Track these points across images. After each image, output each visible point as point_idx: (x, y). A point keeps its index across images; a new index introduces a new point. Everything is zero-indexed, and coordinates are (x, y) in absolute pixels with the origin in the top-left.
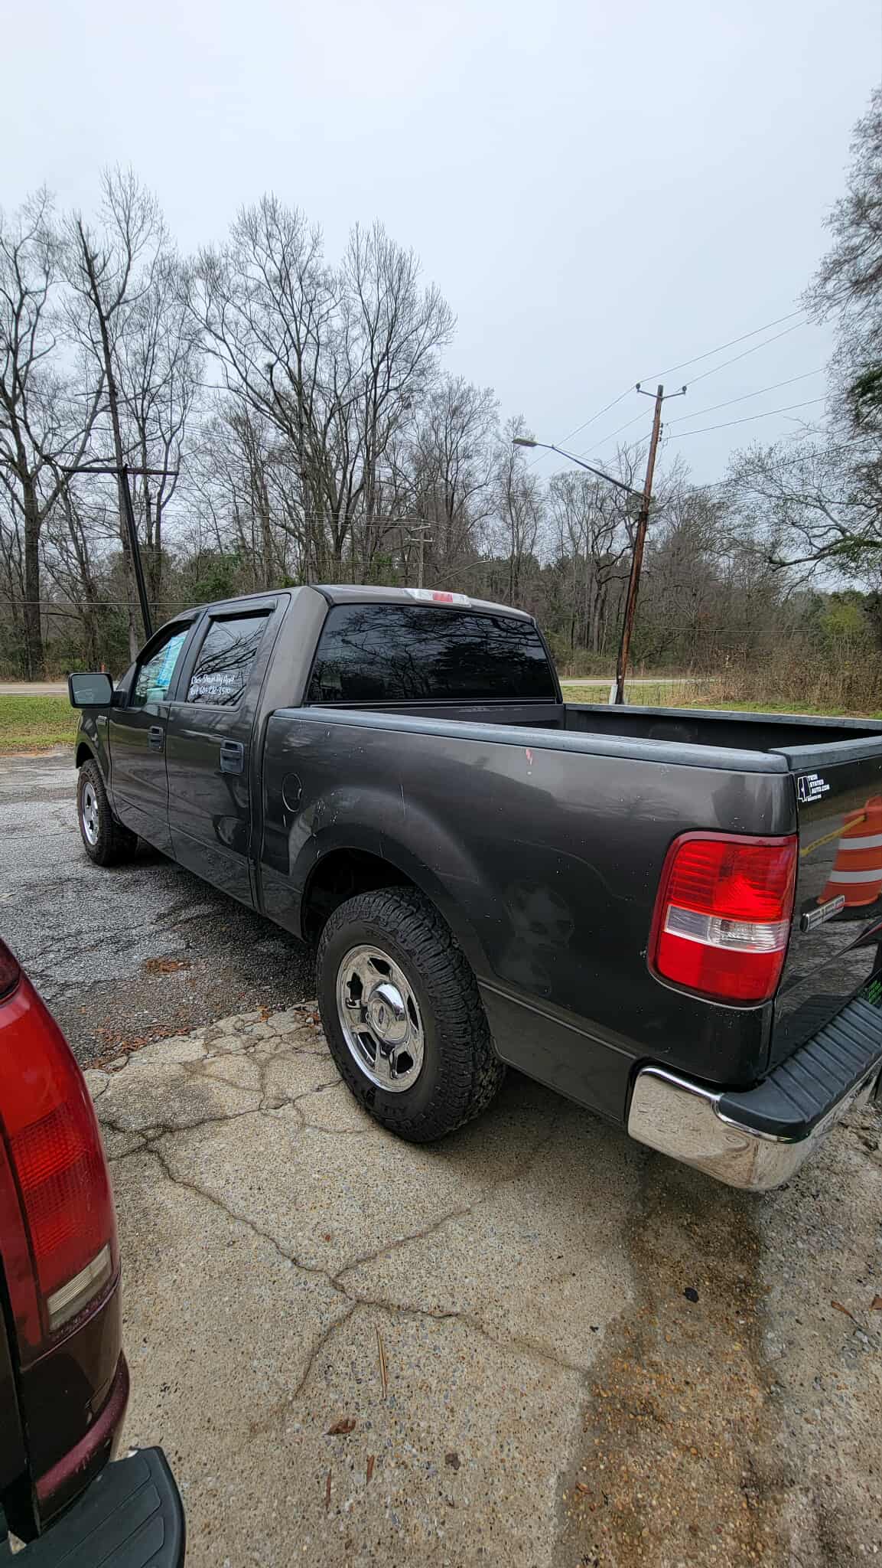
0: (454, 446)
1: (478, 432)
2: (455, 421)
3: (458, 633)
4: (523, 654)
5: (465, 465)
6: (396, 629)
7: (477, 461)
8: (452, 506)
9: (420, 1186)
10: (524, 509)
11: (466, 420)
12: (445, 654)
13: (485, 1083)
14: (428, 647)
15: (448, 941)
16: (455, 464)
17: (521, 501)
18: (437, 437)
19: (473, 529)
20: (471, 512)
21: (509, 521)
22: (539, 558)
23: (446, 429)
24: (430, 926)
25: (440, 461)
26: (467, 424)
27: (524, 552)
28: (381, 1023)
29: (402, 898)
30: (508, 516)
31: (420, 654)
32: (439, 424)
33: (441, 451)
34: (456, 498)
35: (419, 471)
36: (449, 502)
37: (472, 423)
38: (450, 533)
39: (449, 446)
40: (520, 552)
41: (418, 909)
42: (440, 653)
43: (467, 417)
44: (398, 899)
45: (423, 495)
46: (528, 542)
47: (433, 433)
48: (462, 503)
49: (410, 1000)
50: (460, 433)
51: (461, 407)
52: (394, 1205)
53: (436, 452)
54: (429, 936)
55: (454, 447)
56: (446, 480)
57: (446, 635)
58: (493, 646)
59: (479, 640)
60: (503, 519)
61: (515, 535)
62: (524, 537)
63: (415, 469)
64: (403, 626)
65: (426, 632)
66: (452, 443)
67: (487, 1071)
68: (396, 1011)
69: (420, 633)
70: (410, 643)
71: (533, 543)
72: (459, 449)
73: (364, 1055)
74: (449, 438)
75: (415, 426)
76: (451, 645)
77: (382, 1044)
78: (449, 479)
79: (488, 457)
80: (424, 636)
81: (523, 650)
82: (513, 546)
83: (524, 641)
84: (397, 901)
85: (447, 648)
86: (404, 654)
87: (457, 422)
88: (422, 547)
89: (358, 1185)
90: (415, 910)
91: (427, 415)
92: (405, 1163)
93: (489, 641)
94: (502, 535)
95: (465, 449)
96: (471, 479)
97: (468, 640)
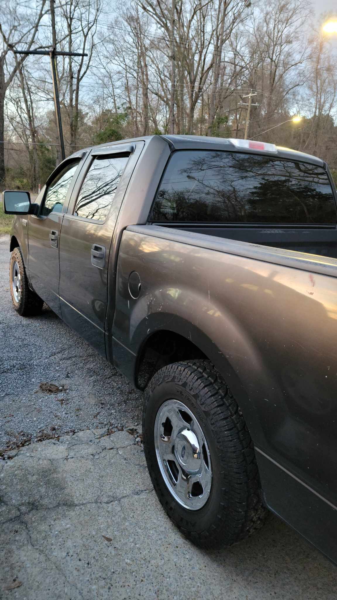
0: (280, 34)
1: (297, 24)
2: (282, 16)
3: (270, 173)
4: (315, 190)
5: (286, 48)
7: (295, 45)
8: (274, 79)
9: (201, 583)
10: (327, 81)
11: (290, 14)
12: (260, 188)
13: (255, 519)
14: (248, 183)
15: (235, 408)
16: (279, 47)
17: (325, 75)
18: (268, 28)
19: (287, 96)
20: (287, 83)
21: (315, 90)
22: (334, 118)
23: (275, 21)
24: (223, 394)
25: (268, 46)
26: (291, 17)
27: (323, 113)
28: (183, 457)
29: (205, 370)
30: (314, 86)
32: (270, 18)
33: (270, 38)
34: (277, 73)
35: (253, 53)
36: (273, 75)
37: (294, 17)
38: (271, 99)
39: (276, 34)
40: (320, 113)
41: (216, 381)
42: (255, 188)
43: (291, 12)
44: (202, 371)
45: (254, 71)
46: (327, 105)
47: (265, 24)
48: (281, 76)
49: (204, 444)
50: (284, 24)
51: (287, 5)
53: (266, 39)
54: (221, 403)
55: (279, 35)
56: (272, 59)
57: (261, 174)
60: (310, 88)
61: (318, 101)
62: (324, 102)
63: (250, 52)
65: (247, 171)
66: (278, 32)
67: (257, 510)
68: (194, 450)
69: (242, 172)
71: (331, 106)
72: (284, 36)
74: (276, 30)
75: (253, 20)
76: (263, 182)
77: (183, 471)
78: (274, 58)
79: (304, 42)
80: (245, 174)
82: (316, 108)
84: (200, 372)
85: (261, 184)
87: (283, 16)
88: (249, 109)
90: (213, 381)
91: (262, 11)
94: (308, 100)
95: (288, 36)
96: (290, 58)
97: (276, 178)
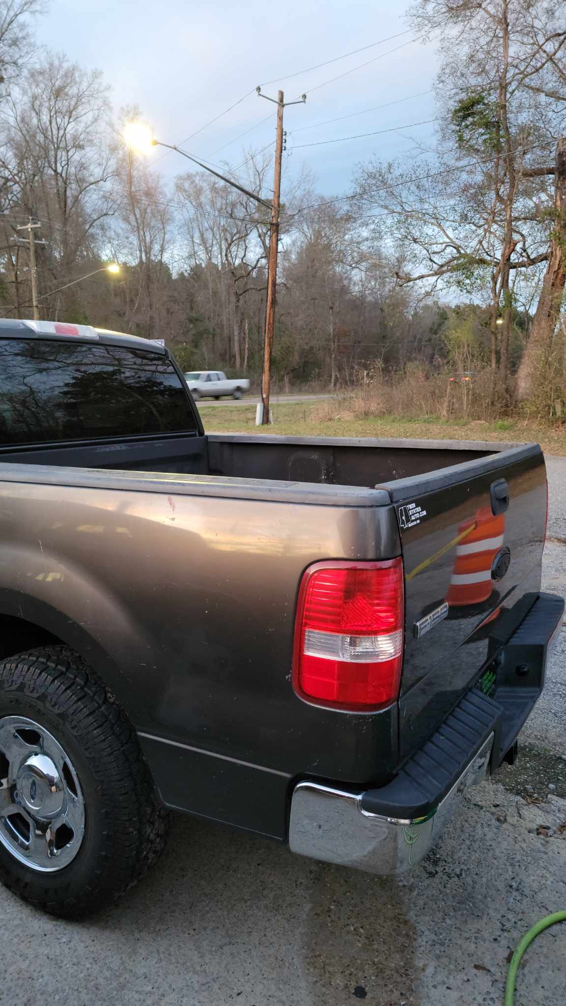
0: (61, 132)
1: (88, 118)
2: (59, 104)
3: (85, 361)
4: (161, 383)
5: (76, 156)
6: (10, 358)
7: (90, 152)
8: (65, 202)
10: (149, 211)
11: (73, 103)
12: (73, 385)
14: (52, 378)
15: (103, 696)
16: (64, 153)
17: (145, 201)
18: (39, 120)
19: (92, 230)
20: (88, 210)
21: (134, 223)
22: (170, 266)
23: (50, 111)
24: (82, 683)
25: (46, 150)
26: (74, 108)
27: (153, 258)
28: (33, 798)
29: (49, 658)
30: (132, 218)
31: (42, 387)
32: (41, 105)
33: (46, 137)
34: (69, 193)
35: (21, 158)
36: (62, 197)
37: (80, 108)
38: (66, 233)
39: (55, 132)
40: (148, 259)
41: (68, 668)
42: (67, 385)
43: (74, 100)
44: (45, 660)
45: (28, 186)
46: (157, 247)
47: (34, 114)
48: (76, 200)
49: (65, 764)
50: (67, 118)
51: (65, 87)
52: (63, 991)
53: (40, 138)
54: (82, 694)
55: (61, 134)
56: (55, 171)
57: (72, 364)
58: (128, 374)
59: (111, 369)
60: (126, 220)
61: (142, 240)
62: (151, 242)
63: (16, 155)
64: (17, 355)
65: (48, 361)
66: (58, 129)
68: (50, 781)
69: (40, 363)
70: (29, 374)
71: (162, 250)
72: (68, 136)
73: (15, 838)
74: (54, 124)
75: (11, 105)
76: (78, 375)
77: (36, 822)
78: (59, 170)
79: (103, 148)
80: (45, 365)
81: (160, 378)
82: (140, 251)
83: (161, 368)
84: (43, 663)
85: (74, 378)
86: (23, 388)
87: (60, 104)
88: (32, 249)
89: (20, 982)
90: (64, 669)
91: (25, 92)
92: (72, 945)
93: (122, 370)
94: (127, 238)
95: (75, 138)
96: (85, 172)
97: (98, 369)
